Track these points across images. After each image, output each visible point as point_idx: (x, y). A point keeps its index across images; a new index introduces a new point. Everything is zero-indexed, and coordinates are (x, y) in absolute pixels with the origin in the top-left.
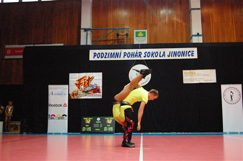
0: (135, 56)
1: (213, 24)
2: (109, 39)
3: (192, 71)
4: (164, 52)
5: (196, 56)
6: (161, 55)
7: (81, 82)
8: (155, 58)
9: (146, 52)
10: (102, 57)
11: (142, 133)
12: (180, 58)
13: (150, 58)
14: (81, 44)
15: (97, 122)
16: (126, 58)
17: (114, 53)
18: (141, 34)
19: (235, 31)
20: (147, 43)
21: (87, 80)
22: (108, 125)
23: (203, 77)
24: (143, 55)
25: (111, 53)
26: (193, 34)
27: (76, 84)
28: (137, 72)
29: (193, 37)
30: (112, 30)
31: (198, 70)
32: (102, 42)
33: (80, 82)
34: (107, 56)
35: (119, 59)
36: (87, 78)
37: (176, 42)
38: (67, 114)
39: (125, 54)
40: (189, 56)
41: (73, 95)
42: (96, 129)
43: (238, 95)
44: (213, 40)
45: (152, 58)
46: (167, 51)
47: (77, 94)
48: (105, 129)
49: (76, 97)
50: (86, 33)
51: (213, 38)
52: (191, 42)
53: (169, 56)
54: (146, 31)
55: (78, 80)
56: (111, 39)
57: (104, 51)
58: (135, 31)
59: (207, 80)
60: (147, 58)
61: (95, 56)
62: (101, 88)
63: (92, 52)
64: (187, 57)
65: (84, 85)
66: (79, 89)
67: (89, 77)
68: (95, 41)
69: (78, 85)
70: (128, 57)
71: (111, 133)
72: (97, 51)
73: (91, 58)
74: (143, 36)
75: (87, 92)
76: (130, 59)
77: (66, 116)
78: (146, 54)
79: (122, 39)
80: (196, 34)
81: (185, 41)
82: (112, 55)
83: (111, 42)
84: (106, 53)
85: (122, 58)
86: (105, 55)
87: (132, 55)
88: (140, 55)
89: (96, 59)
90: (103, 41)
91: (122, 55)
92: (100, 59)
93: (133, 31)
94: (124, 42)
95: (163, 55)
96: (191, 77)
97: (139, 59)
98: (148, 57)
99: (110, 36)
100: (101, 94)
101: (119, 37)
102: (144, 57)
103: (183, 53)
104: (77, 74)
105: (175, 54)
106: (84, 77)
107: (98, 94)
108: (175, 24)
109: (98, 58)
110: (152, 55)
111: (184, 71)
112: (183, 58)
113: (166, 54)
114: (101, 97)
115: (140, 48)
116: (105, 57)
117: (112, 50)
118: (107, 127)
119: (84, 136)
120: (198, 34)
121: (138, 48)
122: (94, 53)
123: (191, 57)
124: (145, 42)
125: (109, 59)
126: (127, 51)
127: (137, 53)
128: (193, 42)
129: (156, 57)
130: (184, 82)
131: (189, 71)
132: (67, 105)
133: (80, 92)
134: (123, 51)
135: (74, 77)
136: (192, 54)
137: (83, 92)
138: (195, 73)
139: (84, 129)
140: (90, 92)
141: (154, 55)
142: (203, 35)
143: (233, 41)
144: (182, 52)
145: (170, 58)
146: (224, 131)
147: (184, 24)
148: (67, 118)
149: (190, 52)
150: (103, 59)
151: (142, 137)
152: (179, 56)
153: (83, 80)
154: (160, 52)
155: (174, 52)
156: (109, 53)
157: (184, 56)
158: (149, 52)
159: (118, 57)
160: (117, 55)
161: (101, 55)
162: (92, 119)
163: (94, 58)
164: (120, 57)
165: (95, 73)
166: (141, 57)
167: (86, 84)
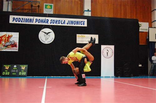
0: (44, 22)
1: (99, 4)
2: (25, 8)
3: (83, 35)
4: (65, 21)
5: (86, 25)
6: (62, 23)
7: (2, 39)
8: (58, 25)
9: (52, 20)
10: (19, 21)
11: (47, 77)
12: (75, 25)
13: (55, 24)
14: (3, 11)
15: (14, 68)
16: (37, 23)
17: (28, 19)
18: (48, 7)
19: (112, 10)
20: (53, 13)
21: (7, 38)
22: (22, 71)
25: (26, 19)
26: (85, 10)
28: (45, 34)
29: (85, 12)
30: (27, 2)
31: (87, 35)
32: (19, 10)
33: (1, 38)
34: (23, 21)
36: (7, 36)
37: (73, 14)
39: (37, 20)
40: (81, 24)
42: (13, 74)
43: (111, 52)
44: (98, 15)
46: (67, 20)
48: (20, 74)
50: (7, 2)
51: (98, 13)
52: (83, 15)
53: (67, 24)
54: (53, 5)
56: (27, 8)
57: (21, 17)
58: (45, 4)
60: (52, 24)
62: (18, 44)
63: (11, 17)
64: (80, 25)
66: (1, 44)
67: (9, 35)
68: (15, 9)
70: (39, 23)
72: (16, 17)
73: (11, 21)
74: (50, 8)
75: (7, 46)
76: (40, 24)
78: (52, 21)
79: (35, 9)
80: (87, 10)
81: (79, 14)
82: (27, 20)
83: (27, 10)
84: (23, 19)
85: (34, 23)
86: (21, 20)
87: (42, 21)
88: (47, 22)
89: (14, 22)
90: (21, 9)
91: (35, 21)
92: (18, 23)
93: (43, 4)
94: (36, 11)
95: (64, 23)
96: (82, 39)
98: (53, 23)
99: (26, 6)
100: (18, 48)
101: (33, 7)
102: (51, 23)
106: (5, 35)
107: (15, 48)
108: (73, 2)
109: (16, 21)
110: (56, 22)
111: (77, 35)
112: (77, 25)
113: (66, 22)
114: (17, 51)
115: (48, 17)
117: (27, 17)
118: (22, 72)
119: (3, 78)
120: (88, 10)
121: (46, 17)
122: (13, 18)
123: (83, 26)
124: (52, 13)
126: (38, 18)
127: (45, 20)
128: (85, 15)
129: (59, 23)
130: (77, 42)
131: (80, 35)
133: (2, 46)
134: (35, 18)
136: (84, 23)
137: (4, 46)
138: (85, 36)
139: (4, 73)
140: (9, 46)
141: (57, 22)
142: (91, 11)
143: (111, 17)
144: (77, 21)
145: (69, 25)
146: (101, 76)
147: (79, 2)
149: (82, 22)
150: (20, 23)
151: (46, 79)
152: (74, 24)
153: (4, 37)
154: (62, 21)
155: (72, 21)
156: (25, 19)
157: (78, 24)
158: (54, 20)
159: (31, 22)
160: (31, 20)
161: (18, 19)
162: (10, 66)
163: (13, 21)
164: (33, 22)
165: (13, 33)
166: (48, 23)
167: (6, 40)
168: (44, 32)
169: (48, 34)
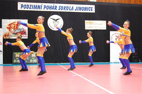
0: (52, 8)
3: (91, 21)
4: (73, 7)
5: (94, 11)
6: (71, 9)
7: (12, 26)
8: (66, 11)
9: (60, 6)
10: (27, 8)
12: (84, 11)
13: (63, 11)
16: (46, 10)
17: (37, 6)
21: (16, 25)
22: (33, 58)
23: (98, 26)
24: (58, 8)
25: (35, 6)
27: (8, 28)
28: (53, 20)
31: (95, 21)
33: (10, 26)
34: (31, 8)
35: (40, 10)
36: (16, 23)
38: (2, 50)
39: (45, 7)
40: (89, 11)
41: (5, 36)
45: (64, 11)
46: (75, 6)
47: (8, 35)
48: (31, 61)
49: (7, 38)
53: (76, 10)
55: (9, 25)
57: (29, 4)
59: (100, 28)
60: (60, 11)
61: (22, 7)
62: (27, 31)
63: (19, 4)
64: (88, 12)
65: (14, 28)
66: (10, 31)
69: (9, 28)
70: (47, 9)
71: (35, 64)
72: (24, 3)
73: (19, 8)
75: (16, 34)
76: (48, 10)
77: (1, 51)
78: (60, 8)
82: (35, 7)
84: (31, 5)
85: (43, 10)
86: (30, 6)
87: (50, 8)
88: (56, 8)
89: (23, 9)
91: (43, 7)
92: (26, 9)
95: (72, 9)
96: (91, 25)
97: (55, 11)
98: (62, 10)
100: (27, 35)
102: (59, 9)
103: (86, 9)
104: (8, 20)
105: (80, 8)
106: (14, 23)
107: (24, 35)
109: (25, 8)
110: (64, 8)
111: (86, 21)
114: (27, 38)
116: (30, 8)
117: (35, 3)
119: (15, 66)
121: (55, 3)
122: (22, 5)
123: (90, 12)
125: (33, 10)
126: (47, 4)
127: (53, 6)
129: (67, 10)
130: (86, 29)
131: (89, 21)
132: (2, 43)
133: (11, 34)
134: (44, 4)
135: (6, 22)
136: (92, 9)
137: (13, 34)
138: (93, 22)
139: (15, 61)
140: (18, 34)
141: (66, 9)
144: (85, 7)
145: (77, 11)
148: (2, 53)
149: (90, 8)
150: (29, 9)
152: (83, 10)
153: (13, 24)
154: (70, 7)
155: (80, 7)
156: (33, 5)
157: (86, 10)
158: (62, 6)
159: (39, 9)
160: (39, 7)
161: (27, 6)
162: (21, 53)
163: (21, 8)
164: (41, 9)
165: (22, 20)
166: (56, 10)
167: (15, 28)
168: (53, 19)
169: (57, 21)
